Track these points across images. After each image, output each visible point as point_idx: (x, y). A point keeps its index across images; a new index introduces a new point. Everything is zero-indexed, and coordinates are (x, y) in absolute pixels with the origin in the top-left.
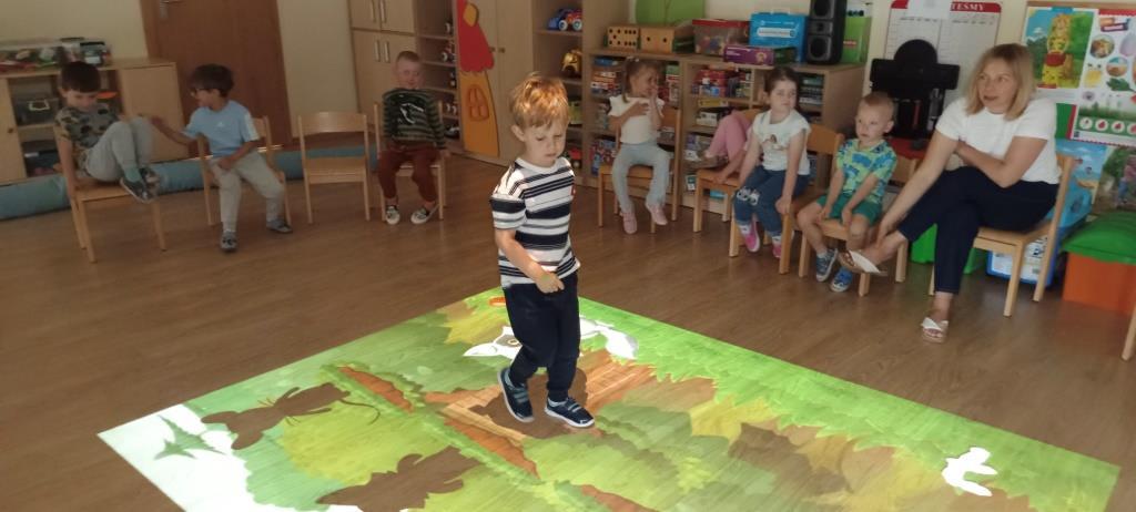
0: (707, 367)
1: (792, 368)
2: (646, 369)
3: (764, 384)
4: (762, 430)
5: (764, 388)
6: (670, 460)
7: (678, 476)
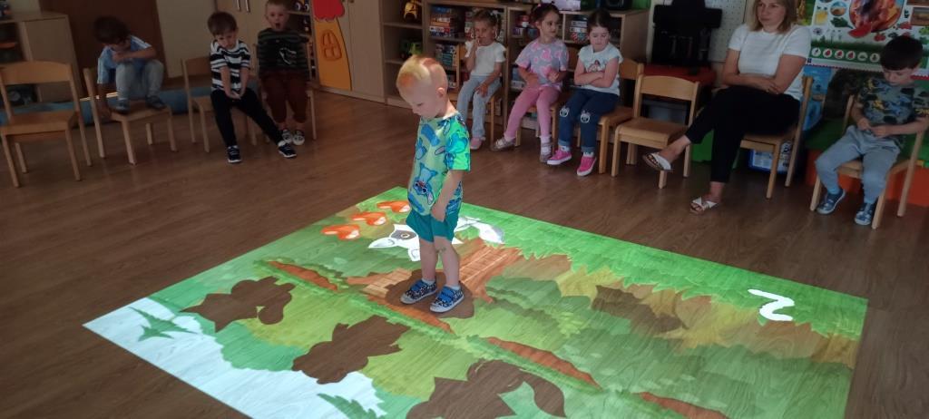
0: (559, 246)
1: (624, 244)
2: (514, 251)
3: (606, 256)
4: (612, 290)
5: (605, 259)
6: (550, 316)
7: (559, 326)
